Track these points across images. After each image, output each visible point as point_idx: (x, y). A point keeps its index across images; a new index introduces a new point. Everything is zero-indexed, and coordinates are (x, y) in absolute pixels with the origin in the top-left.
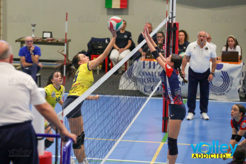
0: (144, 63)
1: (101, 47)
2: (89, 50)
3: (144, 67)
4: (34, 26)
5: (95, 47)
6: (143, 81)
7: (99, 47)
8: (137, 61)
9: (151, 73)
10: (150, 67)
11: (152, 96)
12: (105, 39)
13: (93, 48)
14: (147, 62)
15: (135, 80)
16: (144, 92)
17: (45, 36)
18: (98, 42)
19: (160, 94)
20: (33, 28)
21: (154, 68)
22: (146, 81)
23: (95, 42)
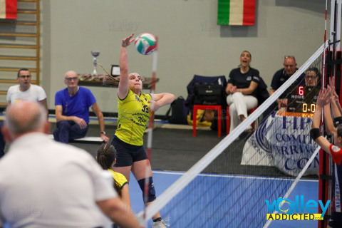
0: (284, 118)
1: (211, 91)
2: (189, 96)
3: (284, 127)
4: (96, 55)
5: (200, 92)
6: (282, 151)
7: (207, 91)
8: (273, 116)
9: (296, 136)
10: (295, 127)
11: (303, 177)
12: (217, 78)
13: (196, 93)
14: (290, 118)
15: (269, 148)
16: (285, 169)
17: (114, 73)
18: (206, 83)
19: (313, 173)
20: (95, 59)
21: (302, 127)
22: (289, 151)
23: (201, 83)
